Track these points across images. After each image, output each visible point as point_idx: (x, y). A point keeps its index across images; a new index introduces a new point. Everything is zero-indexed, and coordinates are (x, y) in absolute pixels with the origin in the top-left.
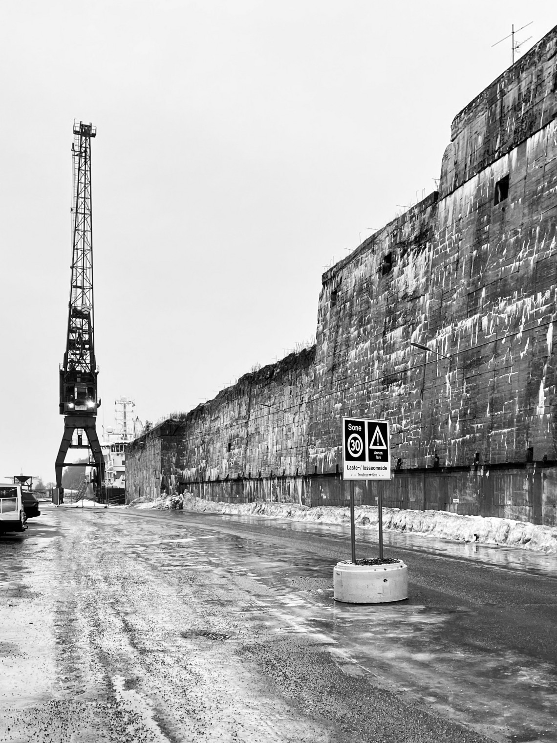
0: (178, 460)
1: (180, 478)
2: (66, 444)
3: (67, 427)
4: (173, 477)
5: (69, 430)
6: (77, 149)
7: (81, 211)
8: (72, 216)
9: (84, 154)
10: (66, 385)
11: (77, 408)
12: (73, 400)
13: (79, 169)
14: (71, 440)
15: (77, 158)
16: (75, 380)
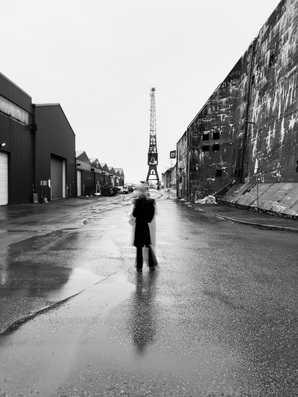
0: (170, 180)
1: (170, 184)
2: (149, 174)
3: (149, 169)
4: (169, 184)
5: (150, 170)
6: (151, 94)
7: (152, 110)
8: (150, 112)
9: (153, 96)
10: (149, 157)
11: (152, 164)
12: (151, 162)
13: (152, 100)
14: (150, 173)
15: (151, 97)
16: (152, 156)
